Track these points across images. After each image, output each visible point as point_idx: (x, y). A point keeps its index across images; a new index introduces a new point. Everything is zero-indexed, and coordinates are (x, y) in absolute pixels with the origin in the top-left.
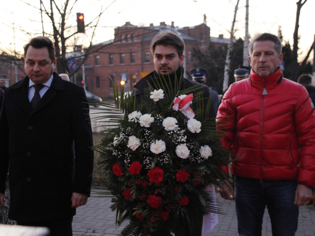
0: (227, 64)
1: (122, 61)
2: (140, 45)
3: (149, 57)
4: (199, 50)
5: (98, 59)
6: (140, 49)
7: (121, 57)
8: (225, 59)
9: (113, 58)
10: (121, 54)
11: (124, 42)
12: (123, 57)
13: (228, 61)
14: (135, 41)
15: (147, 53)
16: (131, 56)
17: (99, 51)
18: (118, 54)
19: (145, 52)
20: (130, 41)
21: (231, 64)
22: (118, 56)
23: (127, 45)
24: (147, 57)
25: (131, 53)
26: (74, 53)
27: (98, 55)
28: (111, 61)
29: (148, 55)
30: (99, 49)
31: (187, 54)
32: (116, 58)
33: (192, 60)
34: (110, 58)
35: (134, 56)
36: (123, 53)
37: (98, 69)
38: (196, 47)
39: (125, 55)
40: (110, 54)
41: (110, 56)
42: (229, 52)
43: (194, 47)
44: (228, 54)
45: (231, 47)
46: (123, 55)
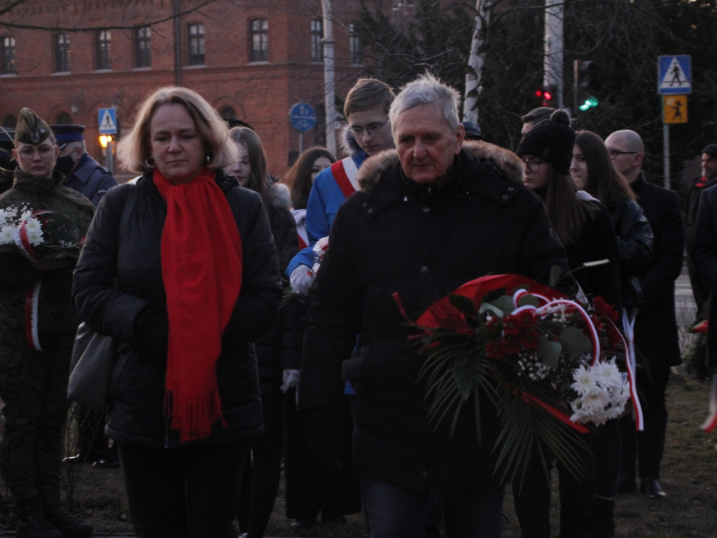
0: (471, 70)
1: (100, 61)
2: (167, 0)
3: (202, 42)
4: (385, 20)
5: (10, 48)
6: (167, 12)
7: (97, 43)
8: (467, 54)
9: (66, 46)
10: (99, 30)
12: (106, 42)
13: (474, 60)
15: (194, 30)
16: (137, 41)
18: (85, 30)
19: (189, 26)
21: (483, 69)
22: (87, 39)
24: (194, 43)
25: (136, 28)
27: (9, 37)
28: (59, 60)
29: (199, 36)
31: (335, 31)
32: (78, 47)
33: (361, 55)
34: (56, 46)
35: (146, 40)
36: (105, 29)
37: (10, 85)
38: (371, 8)
39: (112, 36)
40: (56, 31)
41: (57, 38)
42: (479, 26)
43: (365, 9)
44: (476, 32)
45: (485, 9)
46: (106, 36)
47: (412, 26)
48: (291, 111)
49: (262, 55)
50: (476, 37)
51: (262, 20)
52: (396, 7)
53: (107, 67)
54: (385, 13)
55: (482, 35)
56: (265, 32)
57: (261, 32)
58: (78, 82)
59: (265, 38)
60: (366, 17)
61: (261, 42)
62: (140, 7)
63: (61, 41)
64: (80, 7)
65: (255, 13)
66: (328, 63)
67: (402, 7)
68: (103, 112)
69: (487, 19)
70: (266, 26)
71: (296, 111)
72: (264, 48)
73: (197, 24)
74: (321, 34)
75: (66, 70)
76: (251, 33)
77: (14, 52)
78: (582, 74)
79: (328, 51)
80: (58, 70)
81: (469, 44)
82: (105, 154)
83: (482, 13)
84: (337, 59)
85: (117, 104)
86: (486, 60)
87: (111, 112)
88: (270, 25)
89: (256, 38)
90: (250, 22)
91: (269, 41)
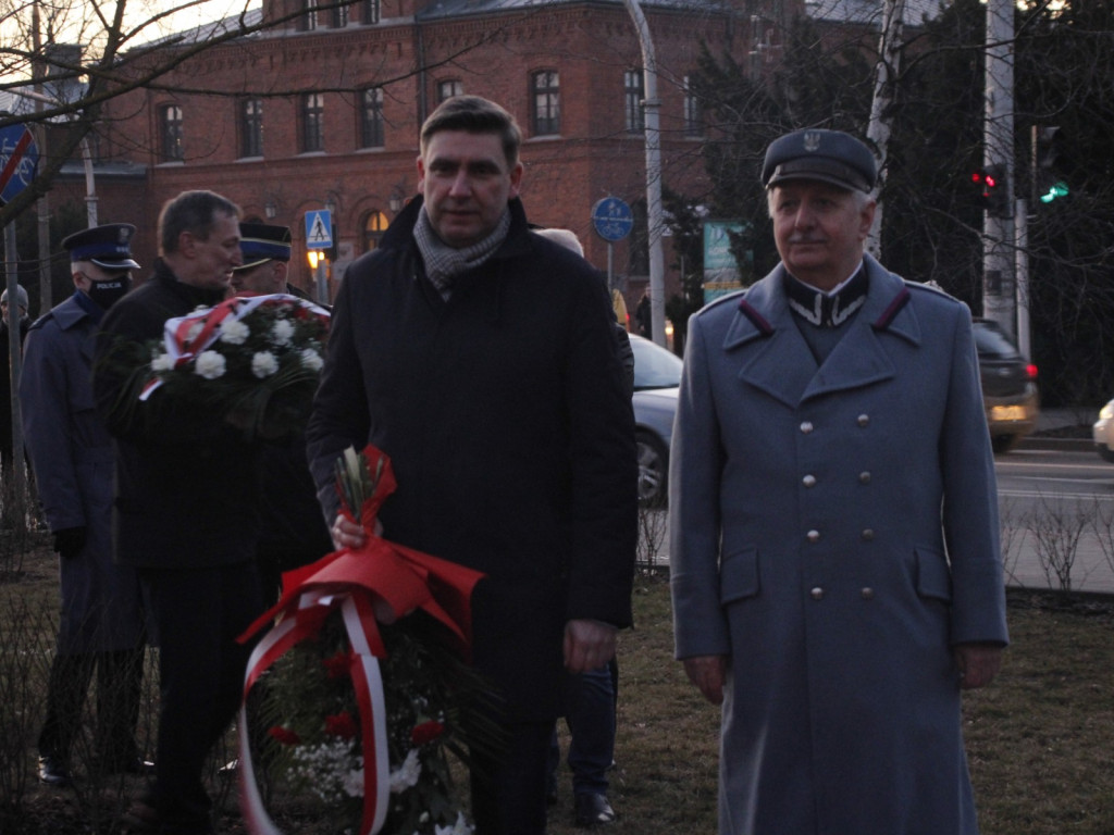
1: (307, 138)
2: (407, 47)
4: (737, 69)
5: (176, 123)
6: (406, 65)
7: (304, 112)
8: (865, 119)
9: (257, 118)
10: (305, 94)
11: (318, 26)
12: (317, 110)
14: (383, 22)
15: (447, 91)
16: (362, 107)
17: (161, 80)
18: (285, 95)
19: (440, 84)
20: (354, 25)
21: (890, 142)
22: (289, 107)
23: (340, 45)
25: (361, 90)
26: (30, 90)
27: (174, 107)
28: (247, 138)
30: (157, 73)
31: (661, 88)
32: (276, 119)
33: (700, 126)
34: (243, 118)
35: (376, 106)
36: (316, 92)
37: (174, 179)
38: (716, 52)
39: (325, 101)
40: (243, 97)
41: (244, 107)
42: (883, 77)
43: (707, 53)
44: (878, 87)
45: (892, 51)
46: (316, 102)
47: (779, 77)
48: (595, 209)
49: (549, 126)
50: (878, 95)
51: (549, 72)
52: (754, 48)
53: (318, 148)
54: (738, 61)
55: (888, 91)
56: (555, 91)
57: (549, 91)
58: (275, 172)
59: (554, 101)
60: (707, 64)
61: (548, 106)
62: (367, 58)
63: (250, 111)
64: (278, 59)
65: (539, 62)
66: (651, 137)
67: (764, 50)
68: (313, 216)
69: (896, 67)
70: (555, 83)
71: (603, 210)
72: (553, 115)
73: (452, 81)
74: (641, 94)
75: (257, 154)
76: (534, 92)
77: (180, 128)
78: (1043, 147)
79: (651, 120)
80: (246, 154)
81: (869, 105)
82: (315, 279)
83: (887, 58)
84: (664, 132)
85: (332, 203)
86: (894, 130)
87: (324, 216)
88: (561, 79)
89: (542, 101)
90: (533, 75)
91: (561, 105)
